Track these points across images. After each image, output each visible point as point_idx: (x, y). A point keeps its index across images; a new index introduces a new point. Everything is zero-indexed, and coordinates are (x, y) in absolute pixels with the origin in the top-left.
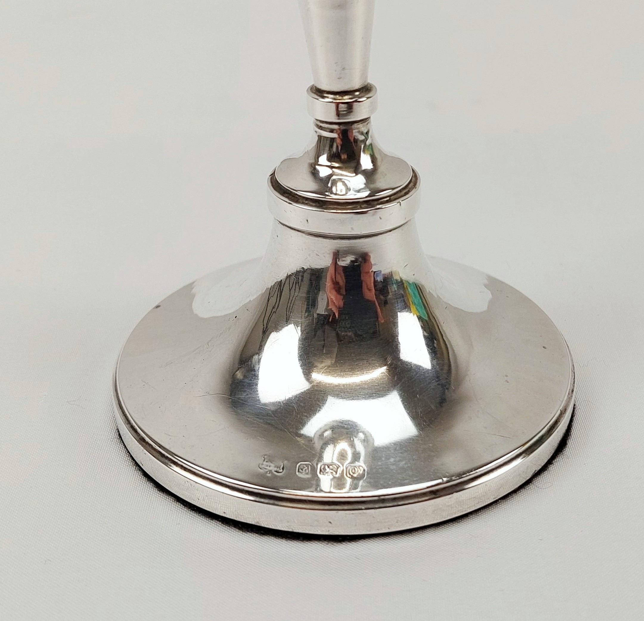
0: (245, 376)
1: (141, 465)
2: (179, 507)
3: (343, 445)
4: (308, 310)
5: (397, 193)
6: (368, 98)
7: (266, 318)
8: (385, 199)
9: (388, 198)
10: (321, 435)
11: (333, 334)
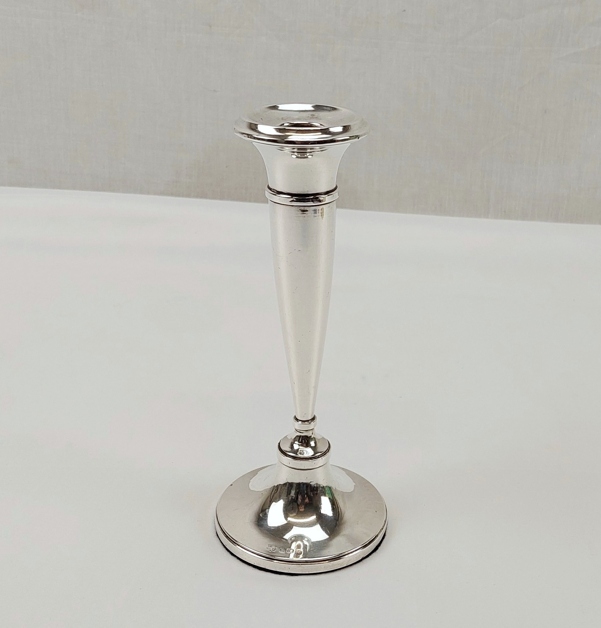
0: (263, 516)
1: (225, 546)
2: (238, 561)
3: (299, 542)
4: (287, 496)
5: (322, 454)
6: (314, 422)
7: (272, 496)
8: (317, 457)
9: (318, 457)
10: (291, 539)
11: (296, 504)
